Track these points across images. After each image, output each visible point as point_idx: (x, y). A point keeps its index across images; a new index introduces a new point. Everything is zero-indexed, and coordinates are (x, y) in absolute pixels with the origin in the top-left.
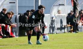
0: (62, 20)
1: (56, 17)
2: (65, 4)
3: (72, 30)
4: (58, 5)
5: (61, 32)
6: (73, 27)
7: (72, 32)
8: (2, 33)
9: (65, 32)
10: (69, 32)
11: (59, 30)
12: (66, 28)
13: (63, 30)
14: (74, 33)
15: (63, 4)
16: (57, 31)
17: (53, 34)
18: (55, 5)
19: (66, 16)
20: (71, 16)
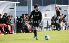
1: (43, 19)
2: (51, 10)
3: (55, 28)
4: (45, 10)
5: (47, 30)
6: (56, 26)
7: (55, 30)
8: (4, 31)
9: (50, 30)
10: (53, 30)
12: (51, 28)
13: (49, 29)
14: (57, 31)
15: (49, 10)
16: (44, 29)
17: (41, 31)
18: (43, 10)
19: (51, 19)
20: (54, 18)
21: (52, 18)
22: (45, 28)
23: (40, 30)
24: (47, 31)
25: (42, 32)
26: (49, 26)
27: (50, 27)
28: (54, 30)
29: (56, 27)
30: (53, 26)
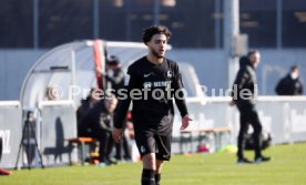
0: (63, 120)
1: (40, 110)
3: (96, 154)
4: (48, 68)
5: (58, 161)
6: (98, 143)
7: (97, 162)
9: (71, 164)
10: (87, 160)
11: (52, 157)
12: (75, 150)
13: (65, 157)
14: (103, 165)
15: (64, 65)
16: (44, 158)
17: (29, 168)
18: (38, 68)
19: (76, 109)
20: (91, 106)
21: (79, 104)
22: (48, 151)
23: (26, 161)
24: (58, 166)
25: (33, 171)
26: (66, 144)
27: (69, 150)
28: (91, 160)
29: (97, 149)
30: (86, 143)
